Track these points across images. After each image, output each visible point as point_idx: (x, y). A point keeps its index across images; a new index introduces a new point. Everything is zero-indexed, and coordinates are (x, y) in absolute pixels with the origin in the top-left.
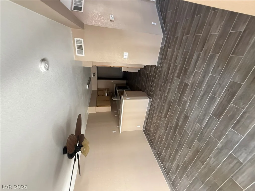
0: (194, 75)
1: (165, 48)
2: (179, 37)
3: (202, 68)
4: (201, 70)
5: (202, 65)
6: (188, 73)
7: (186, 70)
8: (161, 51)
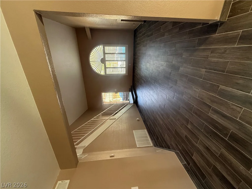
0: (247, 123)
1: (189, 164)
2: (187, 134)
3: (235, 107)
4: (239, 109)
5: (230, 107)
6: (241, 135)
7: (233, 137)
8: (188, 171)
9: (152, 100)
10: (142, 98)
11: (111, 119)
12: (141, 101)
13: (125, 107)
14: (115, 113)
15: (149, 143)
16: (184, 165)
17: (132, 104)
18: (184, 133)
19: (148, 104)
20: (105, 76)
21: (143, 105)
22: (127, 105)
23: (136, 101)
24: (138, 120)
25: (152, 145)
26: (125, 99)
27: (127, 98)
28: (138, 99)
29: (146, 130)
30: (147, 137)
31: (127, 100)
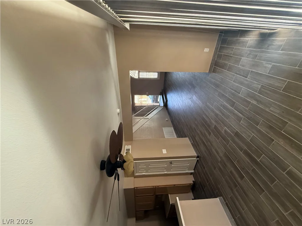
9: (178, 105)
10: (171, 102)
11: (144, 119)
12: (170, 104)
13: (156, 109)
14: (148, 114)
15: (174, 136)
16: (192, 144)
17: (162, 107)
18: (194, 126)
19: (175, 108)
20: (139, 80)
21: (172, 108)
22: (158, 107)
23: (166, 105)
24: (167, 121)
25: (176, 137)
26: (155, 101)
27: (156, 101)
28: (168, 103)
29: (172, 128)
30: (173, 132)
31: (156, 103)
